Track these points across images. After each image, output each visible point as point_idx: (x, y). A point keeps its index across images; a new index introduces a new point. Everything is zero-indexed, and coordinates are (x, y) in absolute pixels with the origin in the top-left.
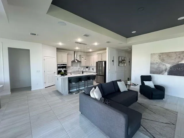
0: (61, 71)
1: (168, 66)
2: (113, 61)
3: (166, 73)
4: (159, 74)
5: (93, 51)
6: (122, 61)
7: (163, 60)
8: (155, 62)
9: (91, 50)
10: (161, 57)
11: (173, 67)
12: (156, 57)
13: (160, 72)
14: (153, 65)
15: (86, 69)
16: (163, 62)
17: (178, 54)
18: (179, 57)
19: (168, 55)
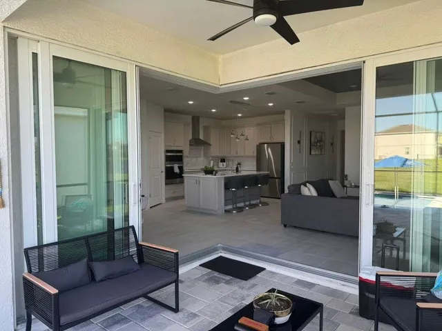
0: (172, 168)
2: (299, 142)
6: (318, 141)
15: (221, 164)
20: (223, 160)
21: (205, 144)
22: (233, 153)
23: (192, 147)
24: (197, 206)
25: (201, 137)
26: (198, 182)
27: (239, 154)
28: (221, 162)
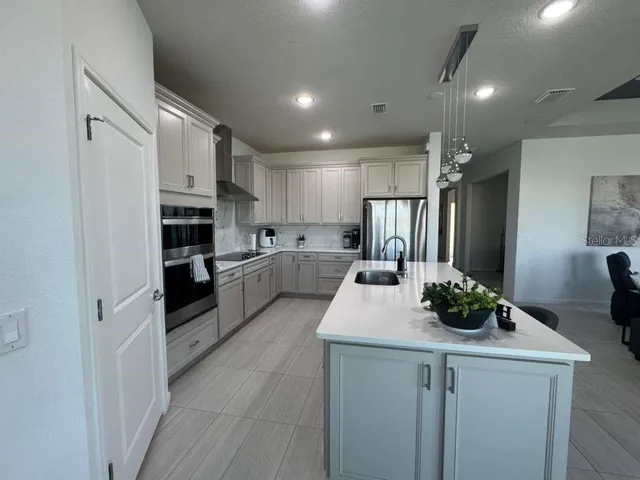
7: (631, 199)
8: (607, 205)
9: (326, 136)
10: (628, 188)
12: (612, 189)
14: (600, 217)
20: (271, 233)
22: (292, 218)
27: (307, 220)
28: (267, 235)
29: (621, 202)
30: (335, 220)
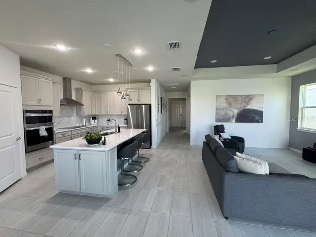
1: (236, 112)
2: (158, 104)
3: (234, 121)
4: (227, 122)
5: (116, 81)
7: (230, 104)
8: (222, 106)
9: (111, 80)
10: (228, 100)
11: (240, 112)
12: (223, 100)
13: (228, 120)
14: (219, 111)
15: (92, 121)
16: (230, 107)
17: (244, 97)
18: (245, 101)
19: (235, 98)
20: (94, 118)
21: (78, 104)
22: (103, 112)
23: (63, 107)
24: (77, 190)
25: (73, 98)
26: (78, 157)
27: (109, 113)
28: (93, 119)
29: (226, 105)
30: (120, 113)
